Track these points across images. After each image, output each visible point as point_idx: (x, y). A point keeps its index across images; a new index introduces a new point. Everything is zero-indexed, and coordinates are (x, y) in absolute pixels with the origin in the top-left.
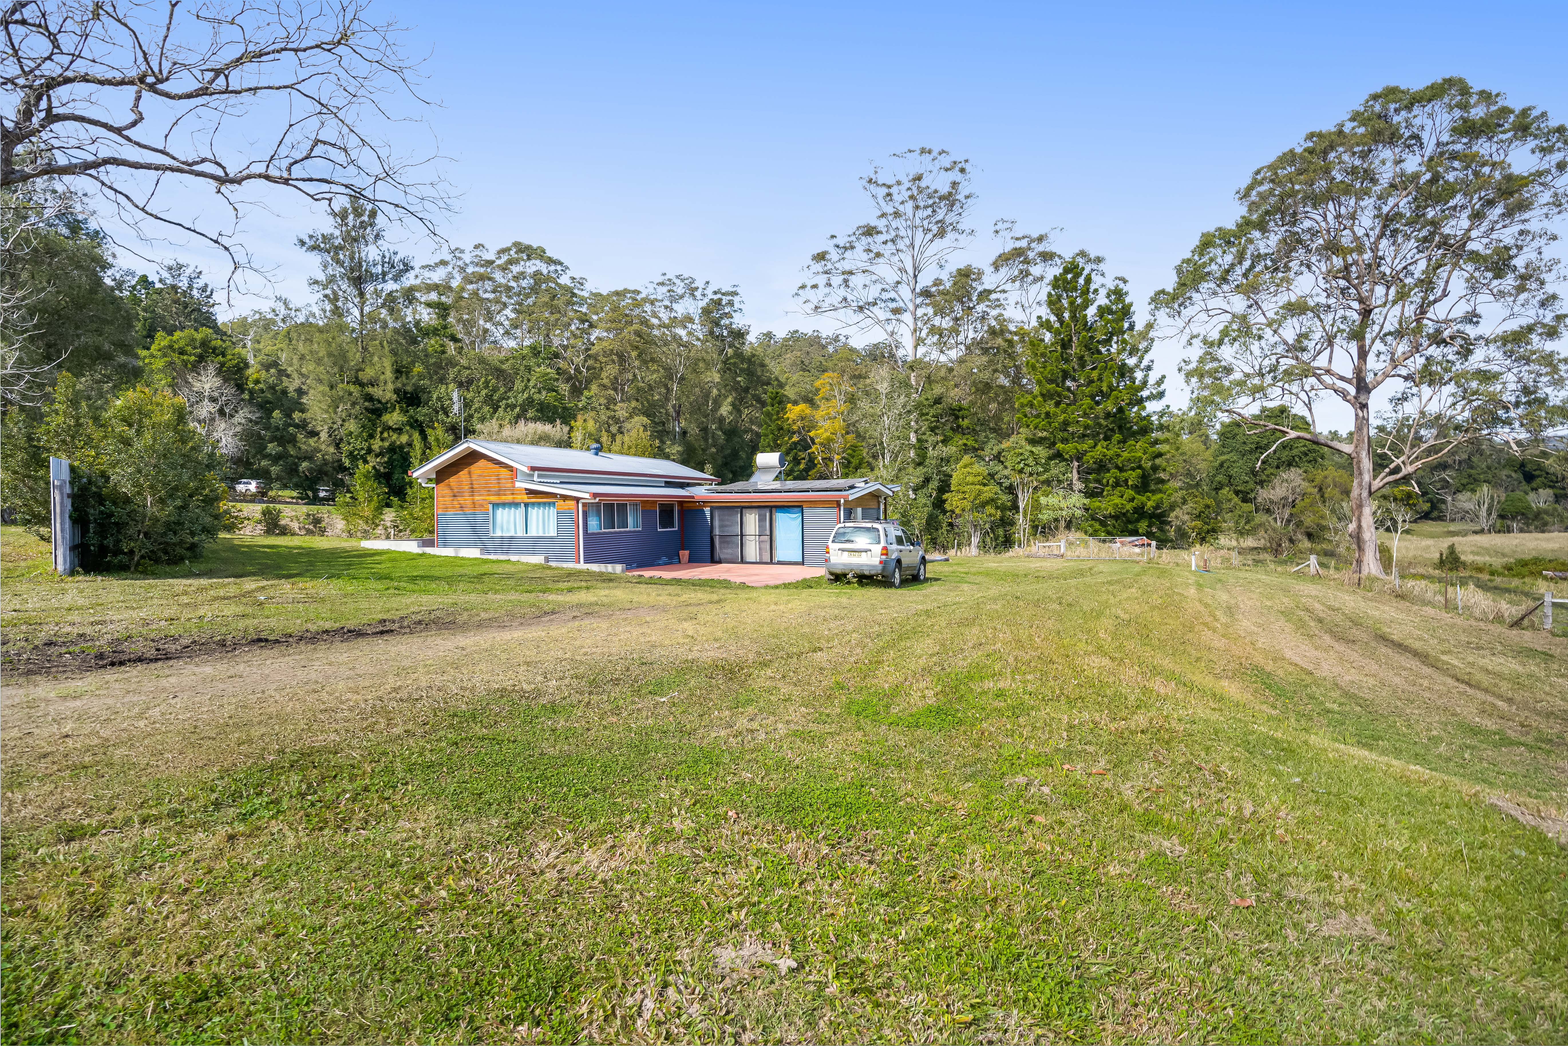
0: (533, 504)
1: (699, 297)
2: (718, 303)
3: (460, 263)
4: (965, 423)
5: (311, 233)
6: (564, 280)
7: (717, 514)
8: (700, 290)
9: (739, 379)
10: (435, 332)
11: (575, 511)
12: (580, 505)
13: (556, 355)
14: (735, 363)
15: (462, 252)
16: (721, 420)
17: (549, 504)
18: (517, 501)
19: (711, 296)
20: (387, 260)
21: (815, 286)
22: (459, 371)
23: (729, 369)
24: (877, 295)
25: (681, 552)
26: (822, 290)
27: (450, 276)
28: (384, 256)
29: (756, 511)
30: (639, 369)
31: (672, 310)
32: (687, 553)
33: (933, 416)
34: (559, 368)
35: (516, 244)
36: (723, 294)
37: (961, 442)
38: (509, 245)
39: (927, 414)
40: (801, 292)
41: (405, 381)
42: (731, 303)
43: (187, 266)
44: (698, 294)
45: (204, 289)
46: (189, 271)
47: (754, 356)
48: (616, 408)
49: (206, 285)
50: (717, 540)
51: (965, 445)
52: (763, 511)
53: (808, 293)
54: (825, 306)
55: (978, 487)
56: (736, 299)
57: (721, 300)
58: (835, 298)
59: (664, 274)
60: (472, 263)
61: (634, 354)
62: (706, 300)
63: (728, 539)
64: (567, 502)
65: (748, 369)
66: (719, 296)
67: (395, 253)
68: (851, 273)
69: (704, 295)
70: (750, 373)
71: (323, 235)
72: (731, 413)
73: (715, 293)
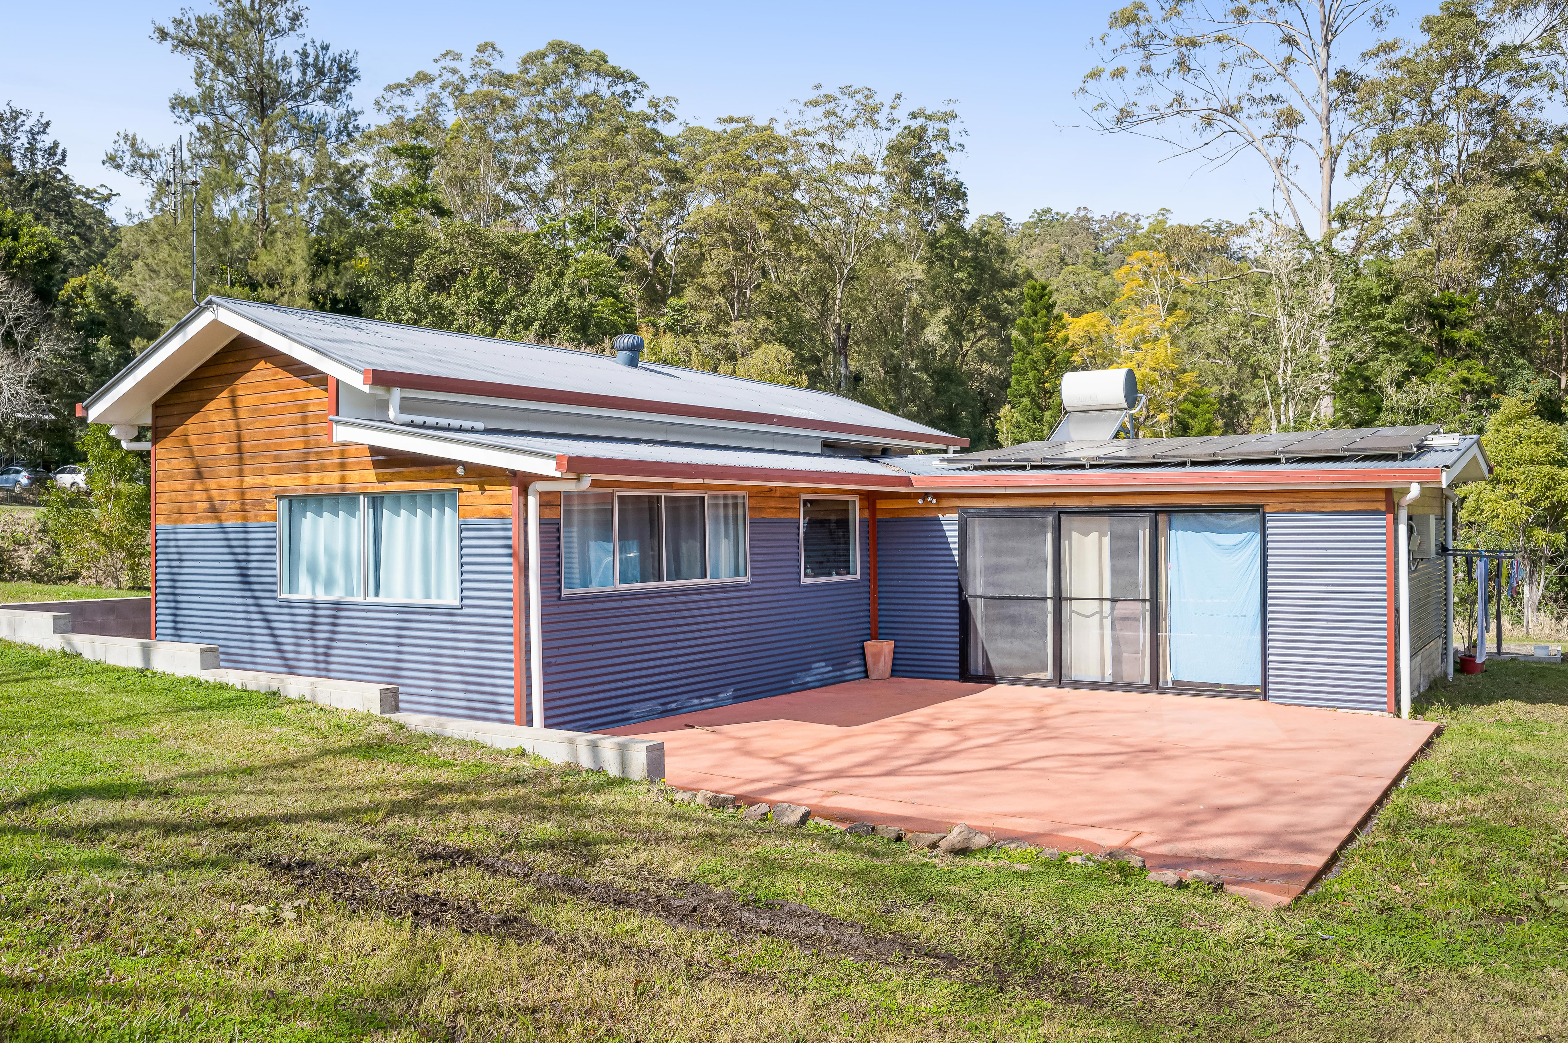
0: (396, 496)
1: (883, 123)
2: (919, 135)
3: (455, 79)
4: (1463, 335)
5: (179, 17)
6: (639, 106)
7: (977, 530)
8: (886, 110)
9: (960, 275)
10: (407, 197)
11: (513, 521)
12: (533, 502)
13: (619, 234)
14: (951, 246)
15: (457, 57)
16: (927, 352)
17: (441, 494)
18: (352, 487)
19: (905, 122)
20: (310, 60)
21: (1118, 73)
22: (432, 258)
23: (941, 258)
24: (1245, 89)
25: (871, 646)
26: (1132, 82)
27: (435, 103)
28: (305, 55)
29: (1104, 522)
30: (773, 256)
31: (832, 150)
32: (887, 647)
33: (1394, 321)
34: (624, 258)
35: (557, 47)
36: (929, 118)
37: (1454, 376)
38: (541, 46)
39: (1381, 316)
40: (1091, 85)
41: (332, 277)
42: (943, 135)
43: (28, 114)
44: (881, 118)
45: (51, 151)
46: (30, 123)
47: (985, 233)
48: (729, 329)
49: (56, 145)
50: (978, 610)
51: (1465, 381)
52: (1125, 525)
53: (1106, 87)
54: (1141, 111)
55: (1547, 468)
56: (953, 127)
57: (924, 129)
58: (1162, 97)
59: (818, 87)
60: (474, 77)
61: (763, 227)
62: (897, 130)
63: (1014, 609)
64: (495, 491)
65: (975, 258)
66: (921, 121)
67: (325, 48)
68: (1193, 44)
69: (893, 121)
70: (979, 266)
71: (199, 20)
72: (945, 339)
73: (914, 116)
